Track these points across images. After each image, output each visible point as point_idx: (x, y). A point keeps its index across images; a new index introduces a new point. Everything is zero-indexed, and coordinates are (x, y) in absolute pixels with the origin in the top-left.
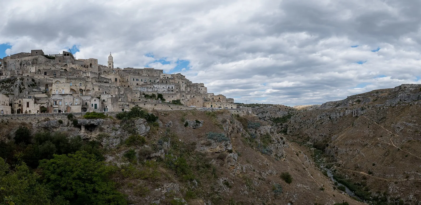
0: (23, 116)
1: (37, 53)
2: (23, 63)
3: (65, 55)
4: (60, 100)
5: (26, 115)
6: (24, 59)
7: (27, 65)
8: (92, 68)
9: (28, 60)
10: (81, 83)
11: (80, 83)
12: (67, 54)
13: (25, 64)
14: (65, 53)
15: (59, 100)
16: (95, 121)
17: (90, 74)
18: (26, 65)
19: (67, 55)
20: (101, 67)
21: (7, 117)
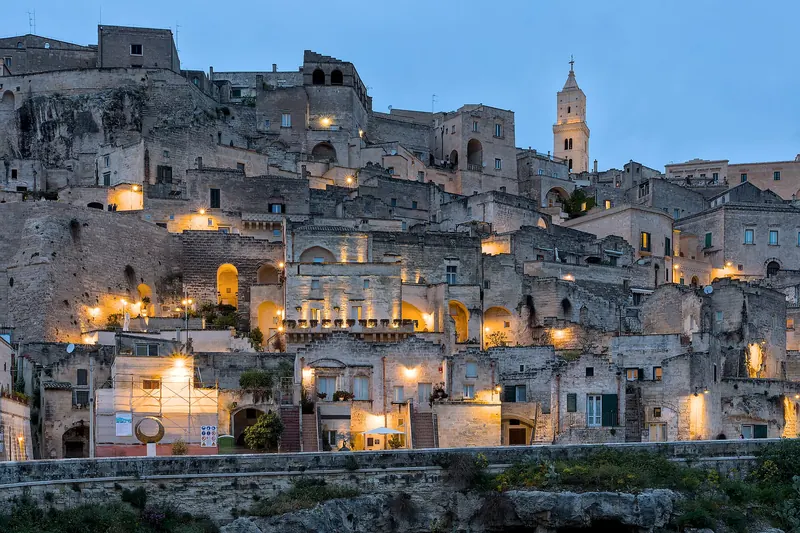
0: (157, 472)
1: (137, 49)
2: (42, 117)
3: (318, 78)
4: (356, 371)
5: (176, 467)
6: (46, 84)
7: (70, 130)
8: (479, 169)
9: (77, 95)
10: (453, 263)
11: (447, 263)
12: (328, 69)
13: (55, 124)
14: (314, 65)
15: (353, 367)
16: (625, 501)
17: (491, 207)
18: (62, 131)
19: (328, 79)
20: (536, 166)
21: (45, 477)
